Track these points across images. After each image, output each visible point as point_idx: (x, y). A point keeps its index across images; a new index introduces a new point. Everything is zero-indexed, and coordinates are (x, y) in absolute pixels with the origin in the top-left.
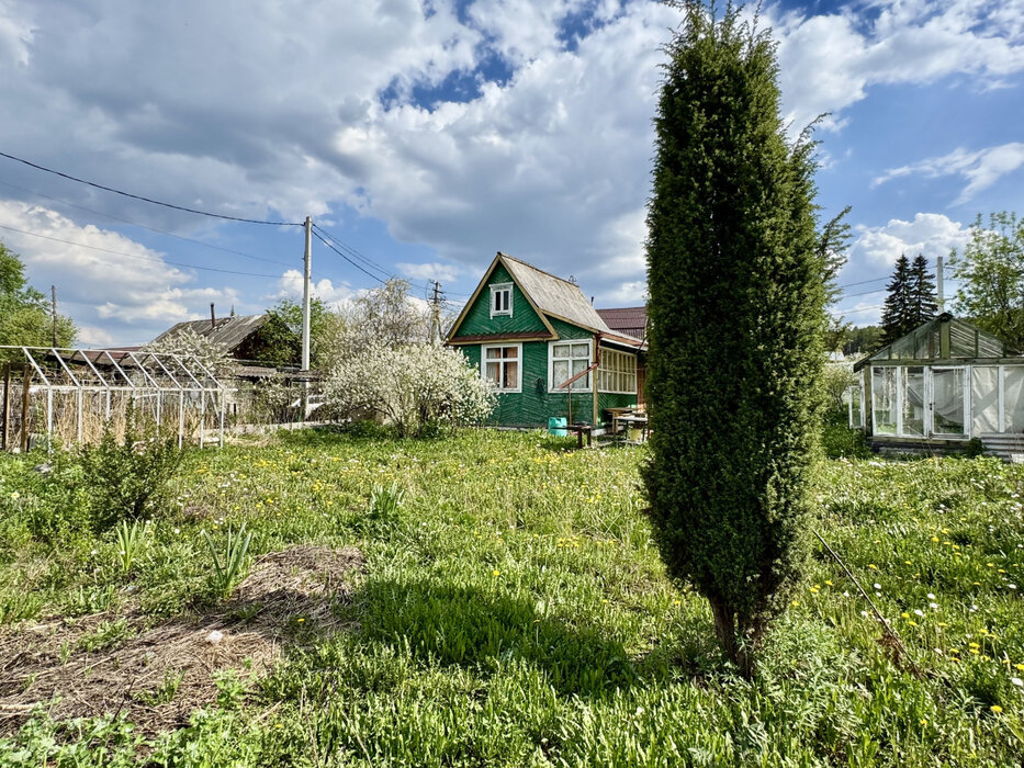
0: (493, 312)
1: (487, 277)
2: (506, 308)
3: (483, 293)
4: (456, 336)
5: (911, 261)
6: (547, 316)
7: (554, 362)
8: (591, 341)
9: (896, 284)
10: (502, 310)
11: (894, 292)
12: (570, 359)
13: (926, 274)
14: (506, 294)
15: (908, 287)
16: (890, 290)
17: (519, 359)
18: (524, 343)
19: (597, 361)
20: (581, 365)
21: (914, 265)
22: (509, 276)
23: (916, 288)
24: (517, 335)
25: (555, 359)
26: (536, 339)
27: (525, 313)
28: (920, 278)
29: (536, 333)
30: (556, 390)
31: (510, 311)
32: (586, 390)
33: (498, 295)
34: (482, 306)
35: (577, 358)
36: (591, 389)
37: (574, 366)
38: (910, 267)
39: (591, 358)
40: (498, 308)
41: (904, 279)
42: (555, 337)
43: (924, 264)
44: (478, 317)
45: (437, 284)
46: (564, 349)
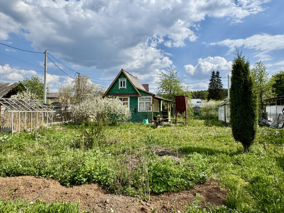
0: (120, 87)
1: (118, 77)
2: (124, 86)
3: (116, 81)
4: (107, 94)
5: (215, 73)
6: (138, 89)
7: (140, 103)
8: (151, 97)
9: (212, 79)
10: (123, 87)
11: (211, 81)
12: (145, 102)
13: (219, 77)
14: (124, 82)
15: (215, 80)
16: (210, 81)
17: (129, 102)
18: (130, 97)
19: (153, 103)
20: (148, 104)
21: (216, 74)
22: (125, 77)
23: (217, 81)
24: (128, 94)
25: (140, 102)
26: (134, 96)
27: (131, 88)
28: (218, 78)
29: (134, 94)
30: (140, 111)
31: (125, 87)
32: (149, 111)
33: (121, 82)
34: (116, 85)
35: (147, 102)
36: (151, 111)
37: (146, 104)
38: (215, 74)
39: (151, 102)
40: (121, 86)
41: (214, 78)
42: (141, 96)
43: (219, 74)
44: (114, 88)
45: (79, 74)
46: (143, 99)
